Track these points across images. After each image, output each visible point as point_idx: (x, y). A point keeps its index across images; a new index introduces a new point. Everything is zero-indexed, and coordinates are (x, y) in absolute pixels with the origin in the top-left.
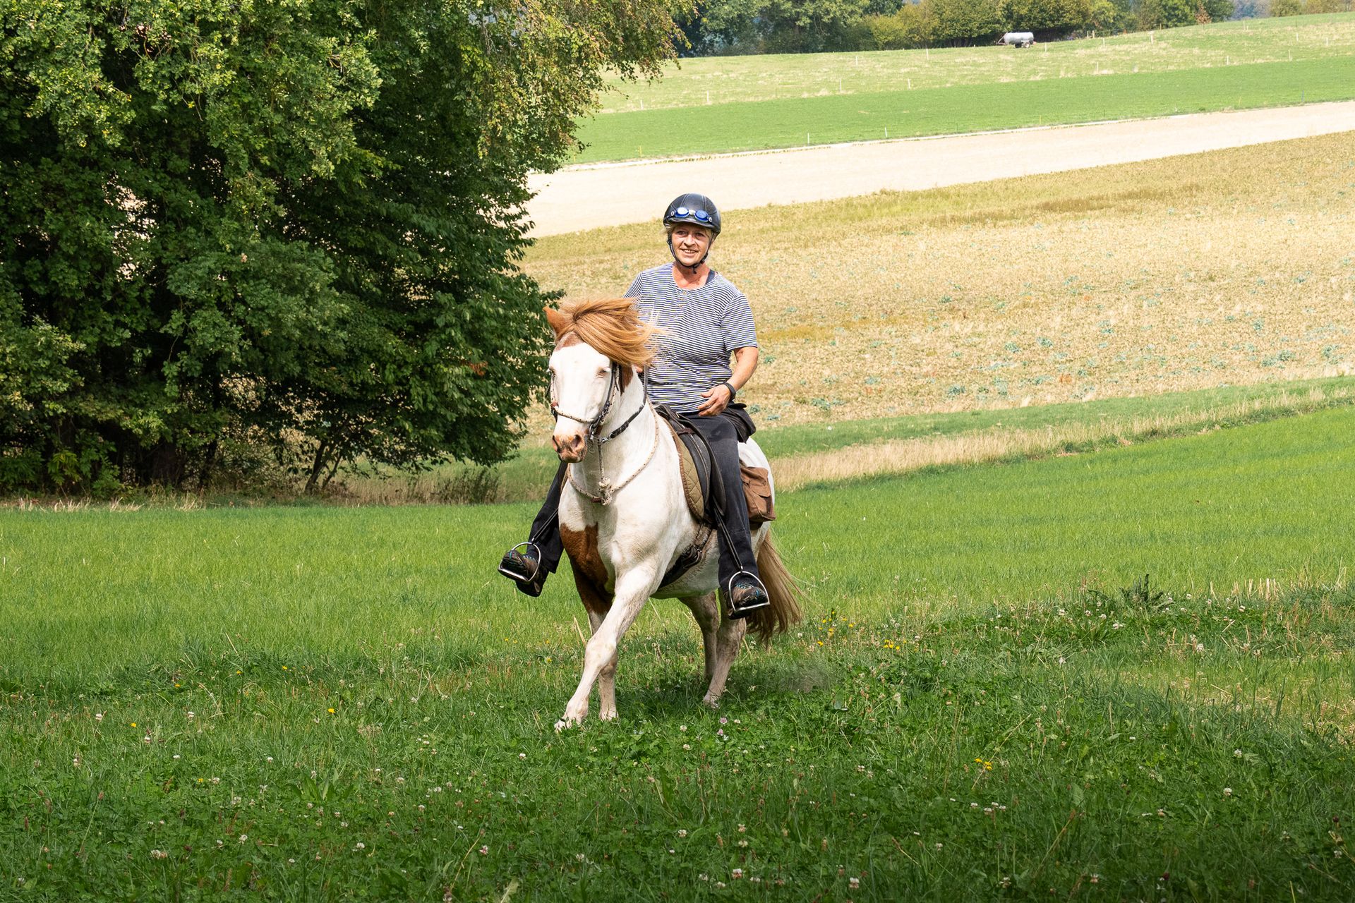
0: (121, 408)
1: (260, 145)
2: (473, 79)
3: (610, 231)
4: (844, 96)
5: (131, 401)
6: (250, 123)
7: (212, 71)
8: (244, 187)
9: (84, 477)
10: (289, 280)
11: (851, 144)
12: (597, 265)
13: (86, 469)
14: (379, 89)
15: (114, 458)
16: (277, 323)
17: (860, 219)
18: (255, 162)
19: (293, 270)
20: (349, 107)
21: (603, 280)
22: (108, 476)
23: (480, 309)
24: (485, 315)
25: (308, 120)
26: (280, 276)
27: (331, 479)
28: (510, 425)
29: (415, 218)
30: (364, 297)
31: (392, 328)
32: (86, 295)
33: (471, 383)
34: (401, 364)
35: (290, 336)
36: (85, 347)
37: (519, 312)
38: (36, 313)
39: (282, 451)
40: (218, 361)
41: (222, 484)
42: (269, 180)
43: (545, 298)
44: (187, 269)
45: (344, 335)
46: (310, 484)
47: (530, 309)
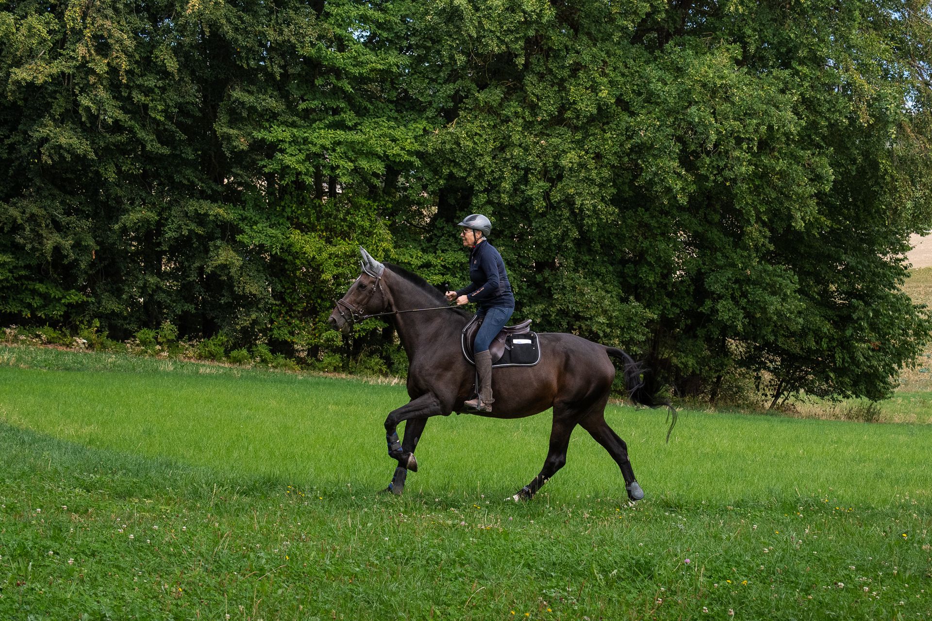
1: (763, 209)
2: (885, 179)
6: (758, 196)
7: (741, 165)
8: (751, 232)
10: (772, 286)
14: (833, 182)
15: (666, 380)
16: (764, 310)
18: (759, 219)
19: (775, 282)
20: (814, 191)
22: (662, 391)
23: (879, 311)
24: (882, 315)
25: (792, 197)
26: (768, 284)
27: (786, 401)
28: (890, 379)
29: (843, 257)
30: (812, 299)
31: (827, 318)
32: (658, 287)
33: (871, 353)
34: (831, 339)
35: (771, 318)
36: (655, 317)
37: (900, 314)
38: (629, 295)
39: (759, 383)
40: (727, 330)
41: (725, 400)
42: (766, 229)
43: (915, 307)
44: (716, 276)
45: (801, 320)
46: (774, 403)
47: (906, 313)
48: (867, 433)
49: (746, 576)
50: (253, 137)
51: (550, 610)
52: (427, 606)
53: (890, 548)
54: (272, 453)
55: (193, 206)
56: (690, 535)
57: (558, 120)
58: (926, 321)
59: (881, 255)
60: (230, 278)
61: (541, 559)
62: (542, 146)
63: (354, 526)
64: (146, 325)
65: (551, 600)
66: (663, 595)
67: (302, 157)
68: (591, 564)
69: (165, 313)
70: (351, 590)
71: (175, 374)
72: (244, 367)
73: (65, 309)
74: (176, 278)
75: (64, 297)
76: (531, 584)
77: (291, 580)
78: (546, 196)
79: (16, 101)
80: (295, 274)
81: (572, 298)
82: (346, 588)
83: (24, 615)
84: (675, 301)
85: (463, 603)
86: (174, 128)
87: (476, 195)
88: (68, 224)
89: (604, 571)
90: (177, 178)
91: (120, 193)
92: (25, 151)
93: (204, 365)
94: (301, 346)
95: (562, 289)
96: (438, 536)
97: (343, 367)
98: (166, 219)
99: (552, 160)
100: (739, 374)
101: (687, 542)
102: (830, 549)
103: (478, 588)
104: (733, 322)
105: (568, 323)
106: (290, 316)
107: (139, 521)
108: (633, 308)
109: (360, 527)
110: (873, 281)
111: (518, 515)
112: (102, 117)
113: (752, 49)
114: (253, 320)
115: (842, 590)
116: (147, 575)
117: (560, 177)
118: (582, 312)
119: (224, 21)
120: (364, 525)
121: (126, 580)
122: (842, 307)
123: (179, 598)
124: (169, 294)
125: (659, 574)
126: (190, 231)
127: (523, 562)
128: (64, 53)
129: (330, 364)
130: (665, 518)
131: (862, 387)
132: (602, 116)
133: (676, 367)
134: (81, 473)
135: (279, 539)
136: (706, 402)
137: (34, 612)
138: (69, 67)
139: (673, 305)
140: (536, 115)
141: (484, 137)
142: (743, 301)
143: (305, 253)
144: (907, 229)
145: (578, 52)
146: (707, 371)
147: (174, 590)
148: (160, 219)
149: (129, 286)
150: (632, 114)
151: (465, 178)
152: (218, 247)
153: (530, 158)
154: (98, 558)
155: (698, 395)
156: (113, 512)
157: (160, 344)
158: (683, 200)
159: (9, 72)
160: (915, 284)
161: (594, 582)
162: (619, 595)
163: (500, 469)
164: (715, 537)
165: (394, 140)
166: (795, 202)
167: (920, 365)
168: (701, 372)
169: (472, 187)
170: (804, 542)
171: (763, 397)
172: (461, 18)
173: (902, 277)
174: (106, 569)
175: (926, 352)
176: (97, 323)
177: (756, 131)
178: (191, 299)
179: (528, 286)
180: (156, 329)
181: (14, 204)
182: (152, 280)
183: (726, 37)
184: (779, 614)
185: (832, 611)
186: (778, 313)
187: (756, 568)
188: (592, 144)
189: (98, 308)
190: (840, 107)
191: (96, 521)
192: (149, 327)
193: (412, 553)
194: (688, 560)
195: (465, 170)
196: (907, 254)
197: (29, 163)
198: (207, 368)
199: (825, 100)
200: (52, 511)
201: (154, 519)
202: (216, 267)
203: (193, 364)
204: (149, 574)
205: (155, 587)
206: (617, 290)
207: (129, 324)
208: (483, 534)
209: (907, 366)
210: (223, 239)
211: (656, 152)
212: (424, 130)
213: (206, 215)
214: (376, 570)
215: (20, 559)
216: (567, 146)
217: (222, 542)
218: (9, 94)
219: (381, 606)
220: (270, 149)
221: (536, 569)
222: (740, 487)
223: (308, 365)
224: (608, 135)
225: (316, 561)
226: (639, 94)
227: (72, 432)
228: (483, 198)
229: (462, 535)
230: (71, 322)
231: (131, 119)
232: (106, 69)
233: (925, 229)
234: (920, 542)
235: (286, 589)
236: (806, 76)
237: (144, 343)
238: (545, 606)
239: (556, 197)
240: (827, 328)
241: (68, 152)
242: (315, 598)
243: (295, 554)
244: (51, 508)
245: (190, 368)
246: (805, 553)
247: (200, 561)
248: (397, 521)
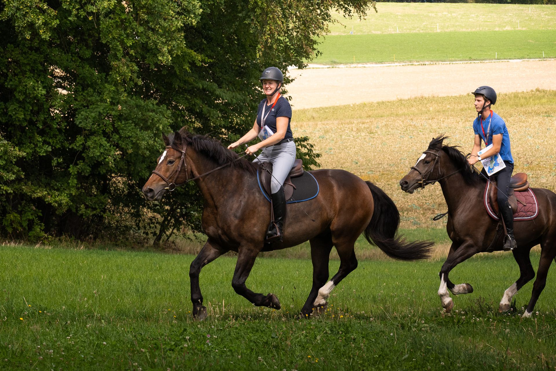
0: (46, 191)
1: (130, 43)
2: (255, 12)
3: (371, 105)
4: (520, 31)
5: (52, 187)
6: (125, 30)
8: (119, 67)
9: (24, 229)
11: (521, 60)
12: (361, 125)
14: (200, 15)
16: (136, 146)
17: (522, 106)
18: (126, 53)
19: (147, 117)
20: (182, 24)
21: (363, 134)
22: (38, 229)
25: (158, 31)
26: (140, 119)
39: (139, 221)
42: (134, 64)
44: (86, 112)
58: (305, 154)
104: (105, 158)
142: (115, 137)
158: (45, 34)
166: (161, 35)
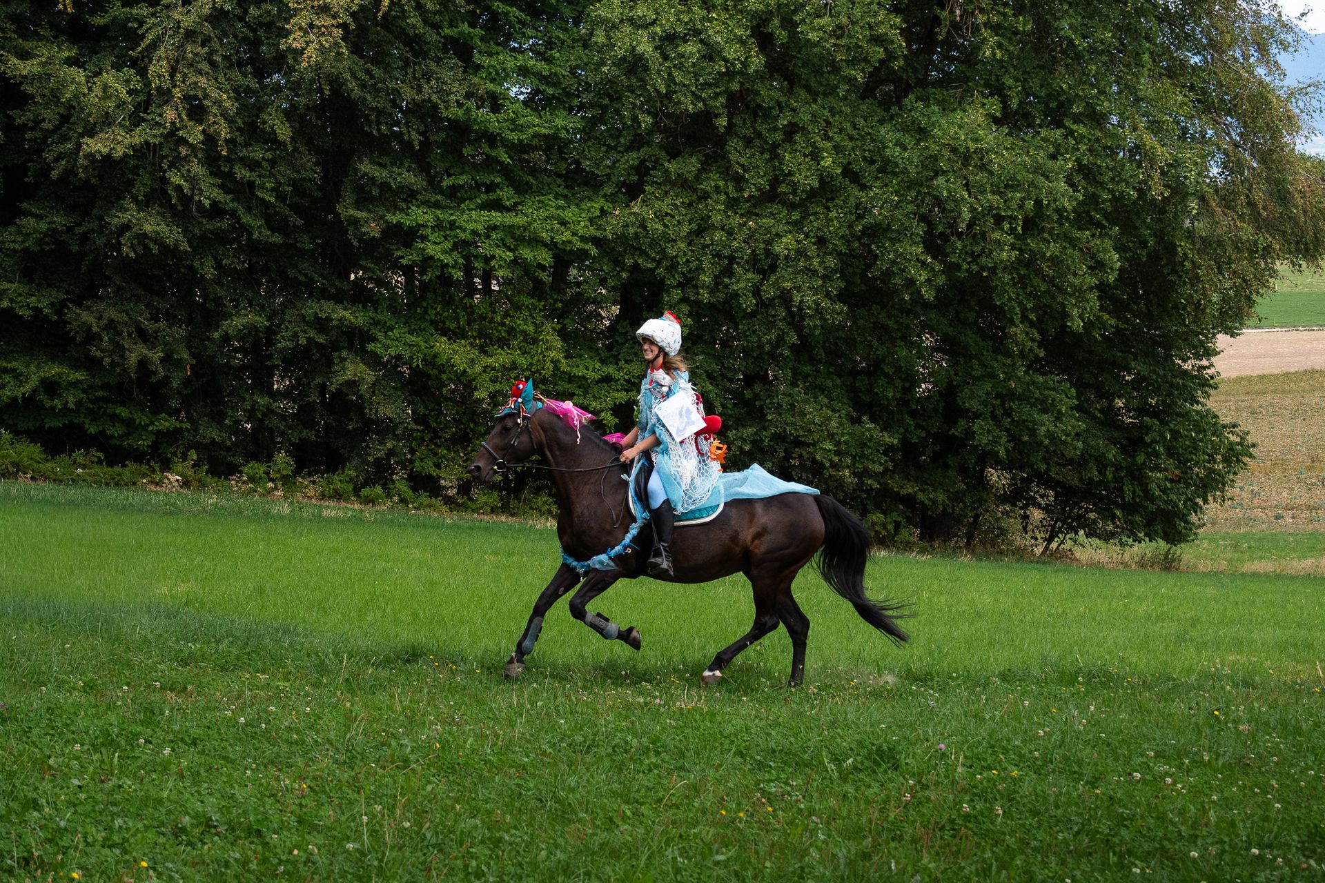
1: (1030, 306)
6: (1024, 289)
7: (1002, 250)
10: (1043, 402)
13: (891, 527)
14: (1119, 270)
15: (909, 521)
16: (1033, 432)
18: (1025, 318)
19: (1047, 397)
20: (1096, 282)
22: (904, 534)
23: (1178, 432)
24: (1182, 437)
25: (1066, 289)
26: (1037, 399)
27: (1062, 546)
28: (1193, 518)
29: (1133, 364)
30: (1094, 417)
31: (1114, 442)
32: (898, 404)
33: (1169, 485)
34: (1118, 467)
35: (1042, 442)
36: (895, 441)
37: (1205, 436)
38: (863, 414)
39: (1027, 523)
40: (987, 457)
41: (984, 545)
43: (1224, 427)
44: (971, 390)
45: (1080, 445)
46: (1046, 548)
47: (1213, 434)
48: (1167, 585)
49: (1016, 765)
50: (386, 221)
51: (770, 809)
52: (614, 805)
53: (1198, 729)
54: (415, 616)
55: (312, 308)
56: (944, 714)
57: (770, 196)
59: (1180, 362)
60: (360, 397)
61: (757, 745)
62: (750, 229)
63: (521, 706)
64: (255, 457)
65: (771, 797)
66: (912, 790)
67: (448, 245)
68: (820, 751)
69: (278, 443)
70: (519, 785)
71: (292, 518)
72: (377, 508)
73: (154, 438)
74: (293, 399)
75: (152, 423)
76: (744, 776)
77: (442, 774)
78: (756, 291)
79: (90, 180)
80: (441, 393)
81: (790, 419)
82: (512, 783)
83: (109, 818)
84: (920, 422)
85: (660, 800)
86: (287, 211)
87: (668, 291)
88: (156, 332)
89: (838, 761)
90: (291, 273)
91: (220, 292)
92: (100, 242)
93: (328, 507)
94: (449, 481)
95: (777, 408)
96: (627, 717)
97: (502, 507)
98: (279, 325)
99: (762, 246)
100: (1002, 513)
101: (940, 723)
102: (1122, 732)
103: (679, 783)
104: (994, 447)
105: (785, 451)
106: (436, 444)
107: (251, 701)
108: (868, 430)
109: (529, 706)
110: (1170, 395)
111: (727, 690)
112: (197, 198)
113: (1014, 104)
114: (389, 450)
115: (1138, 782)
116: (262, 768)
117: (773, 268)
118: (803, 436)
119: (348, 76)
120: (533, 704)
121: (236, 774)
122: (1132, 428)
123: (303, 797)
124: (283, 418)
125: (907, 764)
126: (309, 339)
127: (734, 749)
128: (149, 117)
129: (486, 503)
130: (912, 694)
131: (1158, 528)
132: (826, 190)
133: (922, 503)
134: (177, 642)
135: (427, 722)
136: (960, 547)
137: (122, 814)
138: (155, 136)
139: (917, 426)
140: (741, 190)
141: (677, 217)
142: (1007, 421)
143: (453, 366)
144: (1213, 329)
145: (794, 110)
146: (960, 509)
147: (297, 786)
148: (272, 325)
149: (232, 409)
150: (864, 187)
151: (653, 270)
152: (343, 360)
153: (735, 244)
154: (200, 747)
155: (950, 539)
156: (218, 690)
157: (273, 480)
158: (928, 294)
159: (81, 143)
160: (1223, 398)
161: (824, 773)
162: (856, 790)
163: (703, 633)
164: (975, 717)
165: (564, 223)
166: (1071, 296)
167: (1232, 499)
168: (953, 510)
169: (662, 281)
170: (1089, 722)
171: (1033, 541)
172: (646, 69)
173: (1207, 389)
174: (211, 761)
175: (1239, 483)
176: (193, 455)
177: (1021, 207)
178: (310, 424)
179: (735, 404)
180: (267, 462)
181: (89, 308)
182: (262, 401)
183: (980, 89)
184: (1059, 812)
185: (1127, 809)
186: (1052, 436)
187: (1029, 756)
188: (813, 225)
189: (195, 437)
190: (1125, 175)
191: (197, 701)
192: (258, 460)
193: (594, 739)
194: (943, 746)
195: (653, 260)
196: (1213, 359)
197: (106, 257)
198: (332, 510)
199: (1107, 167)
200: (142, 689)
201: (270, 698)
202: (342, 384)
203: (314, 505)
204: (265, 767)
205: (273, 783)
206: (846, 409)
207: (234, 456)
208: (682, 714)
209: (1215, 500)
210: (350, 349)
211: (894, 235)
212: (602, 210)
213: (329, 319)
214: (549, 760)
215: (103, 750)
216: (782, 228)
217: (355, 726)
218: (81, 170)
219: (557, 805)
220: (409, 236)
221: (751, 758)
222: (1006, 654)
223: (459, 505)
224: (834, 214)
225: (474, 750)
226: (872, 162)
227: (165, 590)
228: (676, 294)
229: (657, 716)
230: (160, 455)
231: (233, 200)
232: (201, 138)
233: (1236, 329)
234: (1236, 722)
235: (437, 785)
236: (1082, 137)
237: (252, 479)
238: (763, 804)
239: (769, 292)
240: (1112, 453)
241: (155, 242)
242: (473, 795)
243: (448, 741)
244: (140, 685)
245: (311, 511)
246: (1091, 736)
247: (328, 750)
248: (574, 699)
